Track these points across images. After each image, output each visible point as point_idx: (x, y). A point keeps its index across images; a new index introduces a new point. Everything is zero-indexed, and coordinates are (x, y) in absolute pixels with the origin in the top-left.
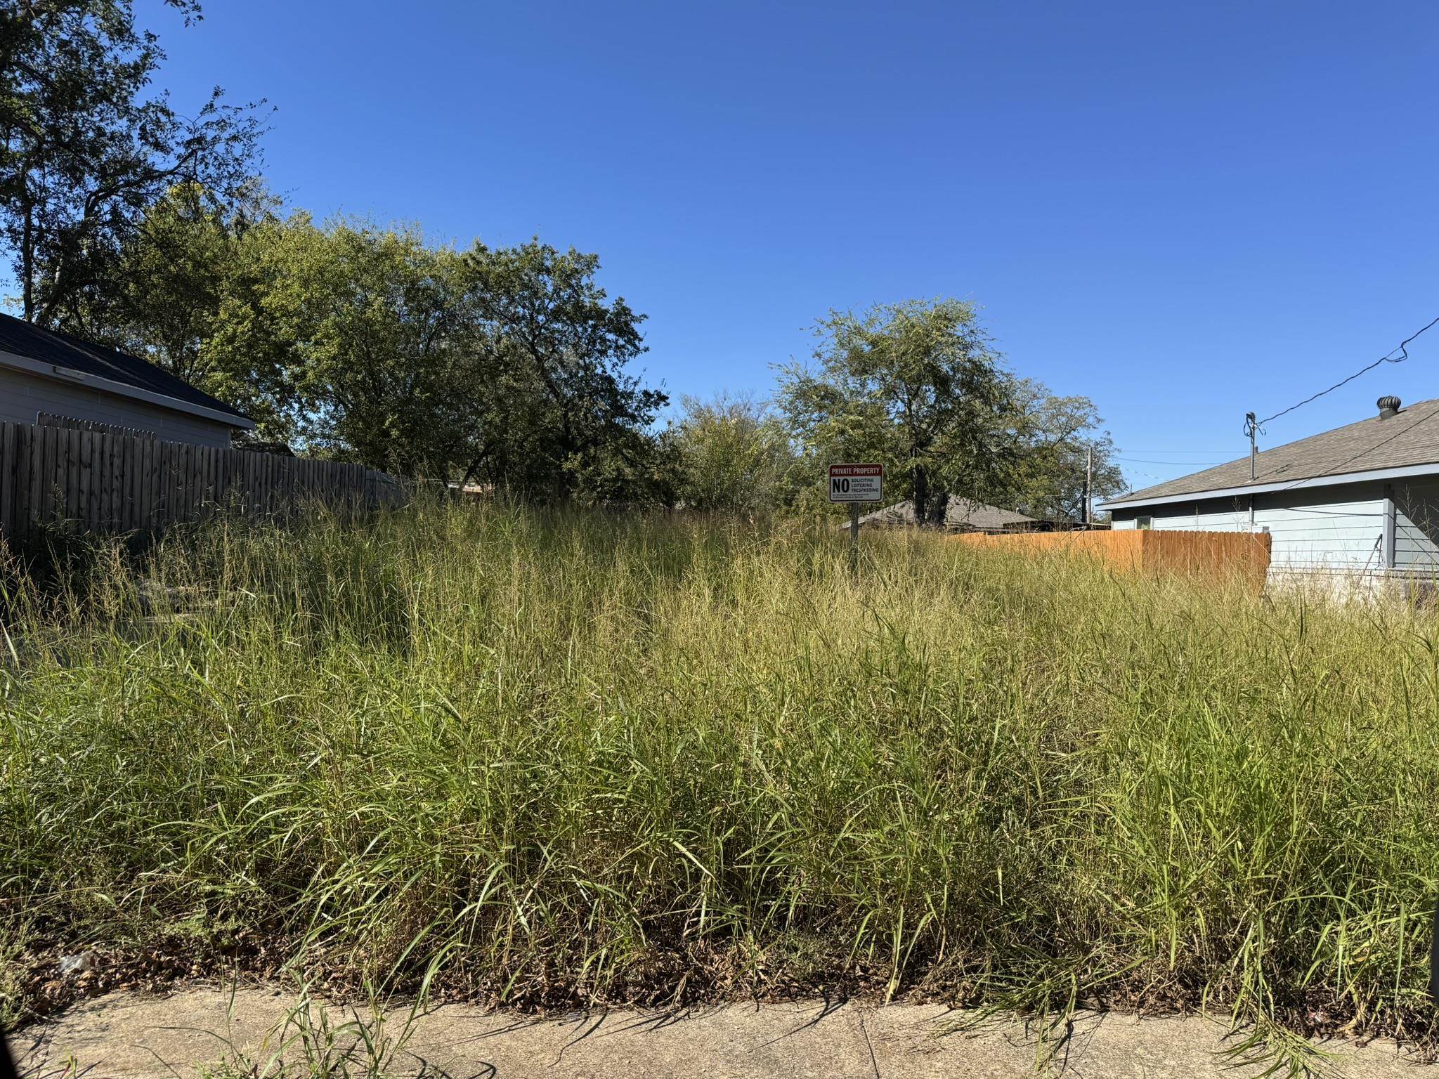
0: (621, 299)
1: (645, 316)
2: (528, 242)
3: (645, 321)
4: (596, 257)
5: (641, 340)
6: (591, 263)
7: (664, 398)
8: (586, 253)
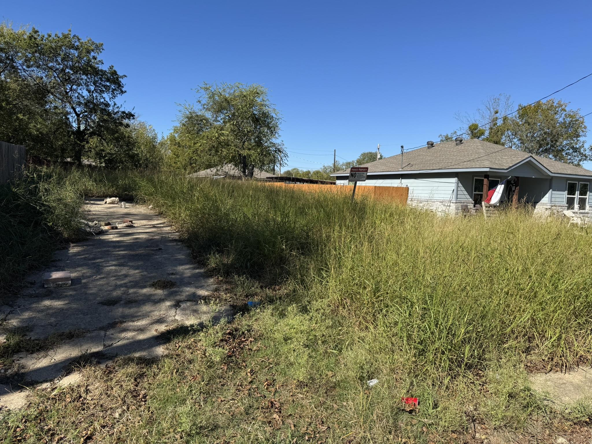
0: (113, 67)
1: (126, 76)
2: (66, 33)
3: (125, 78)
4: (102, 44)
5: (123, 87)
6: (98, 48)
7: (133, 116)
8: (97, 42)
